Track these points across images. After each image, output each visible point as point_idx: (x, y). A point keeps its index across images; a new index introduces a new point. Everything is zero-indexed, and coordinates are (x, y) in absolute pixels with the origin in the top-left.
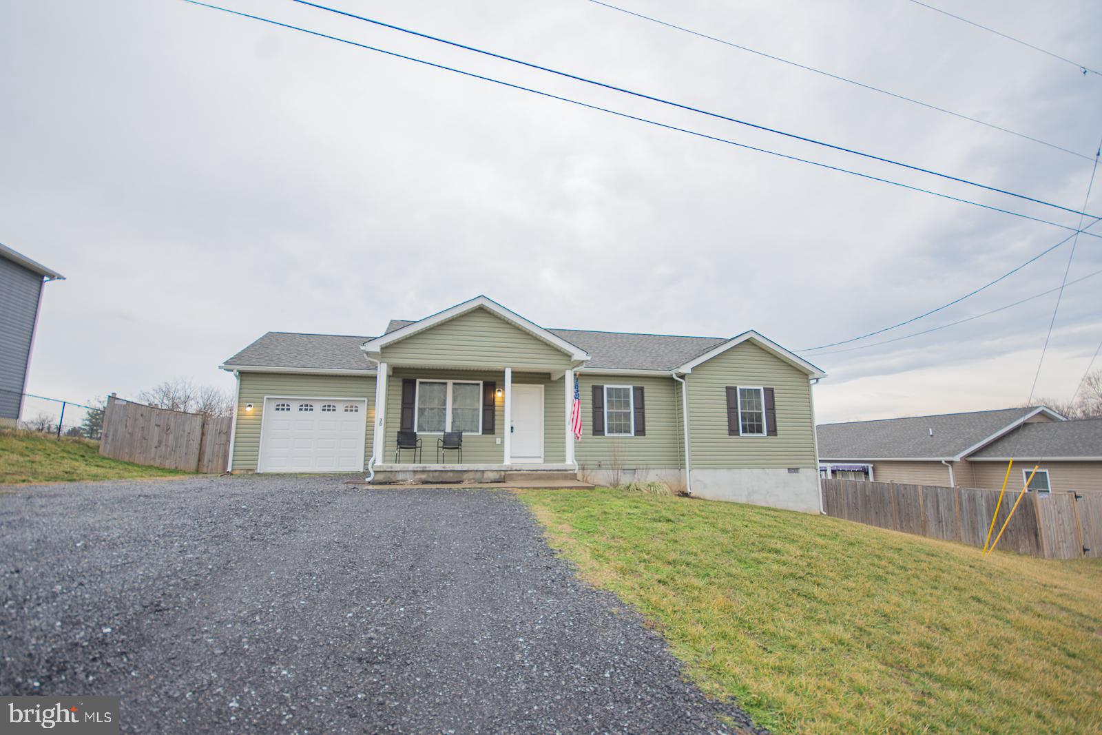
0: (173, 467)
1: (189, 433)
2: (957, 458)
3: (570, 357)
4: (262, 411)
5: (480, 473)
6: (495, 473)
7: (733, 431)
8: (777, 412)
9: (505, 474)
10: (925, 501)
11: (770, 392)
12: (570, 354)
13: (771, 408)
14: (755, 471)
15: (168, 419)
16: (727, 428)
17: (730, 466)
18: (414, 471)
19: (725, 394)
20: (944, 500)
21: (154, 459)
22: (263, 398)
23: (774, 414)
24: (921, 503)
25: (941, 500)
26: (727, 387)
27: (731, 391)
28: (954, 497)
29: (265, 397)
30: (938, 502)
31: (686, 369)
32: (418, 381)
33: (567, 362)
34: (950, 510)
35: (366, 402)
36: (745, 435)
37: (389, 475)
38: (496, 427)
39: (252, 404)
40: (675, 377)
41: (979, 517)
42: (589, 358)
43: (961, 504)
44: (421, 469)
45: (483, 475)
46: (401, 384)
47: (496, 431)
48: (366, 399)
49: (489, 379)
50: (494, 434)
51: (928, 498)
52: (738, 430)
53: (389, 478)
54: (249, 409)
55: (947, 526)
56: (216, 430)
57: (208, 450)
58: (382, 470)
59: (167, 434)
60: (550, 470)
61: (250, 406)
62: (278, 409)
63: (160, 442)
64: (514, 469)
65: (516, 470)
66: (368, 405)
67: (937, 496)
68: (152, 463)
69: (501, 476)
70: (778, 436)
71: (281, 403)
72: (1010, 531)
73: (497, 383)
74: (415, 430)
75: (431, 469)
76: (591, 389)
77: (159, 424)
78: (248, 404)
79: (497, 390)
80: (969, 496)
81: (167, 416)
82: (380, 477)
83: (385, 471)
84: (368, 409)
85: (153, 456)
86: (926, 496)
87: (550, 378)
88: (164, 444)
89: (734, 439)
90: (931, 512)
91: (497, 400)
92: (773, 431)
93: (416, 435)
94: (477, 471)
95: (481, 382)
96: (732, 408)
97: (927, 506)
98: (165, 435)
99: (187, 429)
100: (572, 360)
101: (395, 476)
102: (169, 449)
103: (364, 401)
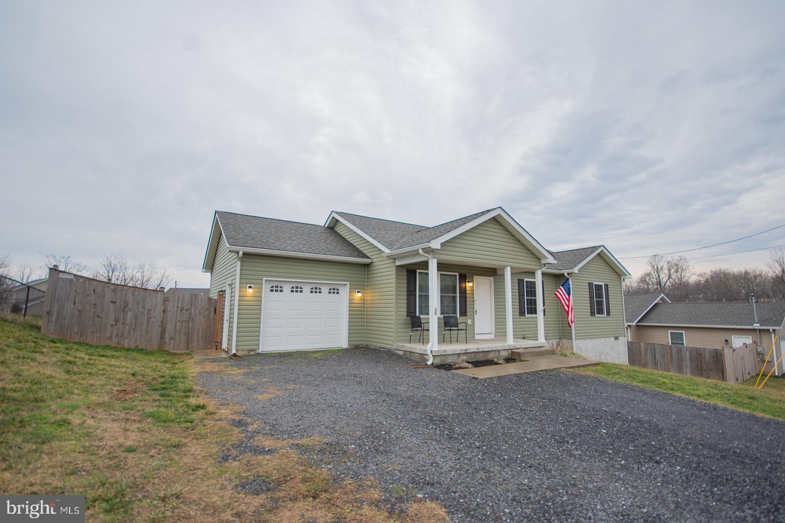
0: (133, 346)
1: (150, 310)
2: (634, 324)
3: (540, 259)
4: (261, 293)
5: (497, 353)
6: (506, 352)
7: (592, 314)
8: (610, 300)
9: (512, 352)
10: (646, 352)
11: (606, 286)
12: (540, 258)
13: (607, 298)
14: (602, 339)
15: (126, 295)
16: (590, 311)
17: (592, 337)
18: (458, 354)
19: (588, 288)
20: (660, 352)
21: (110, 338)
22: (262, 280)
23: (609, 301)
24: (643, 352)
25: (657, 352)
26: (589, 283)
27: (590, 285)
28: (667, 350)
29: (264, 279)
30: (655, 353)
31: (576, 270)
32: (418, 271)
33: (539, 264)
34: (663, 357)
35: (348, 285)
36: (598, 316)
37: (444, 358)
38: (468, 310)
39: (252, 286)
40: (566, 274)
41: (684, 362)
42: (556, 262)
43: (671, 355)
44: (464, 352)
45: (499, 354)
46: (405, 273)
47: (468, 314)
48: (348, 283)
49: (463, 272)
50: (466, 316)
51: (648, 350)
52: (595, 313)
53: (443, 360)
54: (251, 290)
55: (661, 366)
56: (178, 307)
57: (169, 328)
58: (439, 354)
59: (124, 311)
60: (534, 347)
61: (250, 287)
62: (272, 291)
63: (117, 321)
64: (517, 348)
65: (518, 349)
66: (350, 288)
67: (655, 349)
68: (108, 342)
69: (509, 353)
70: (611, 316)
71: (274, 284)
72: (705, 370)
73: (467, 275)
74: (417, 315)
75: (471, 351)
76: (517, 281)
77: (115, 300)
78: (249, 285)
79: (467, 280)
80: (677, 350)
81: (124, 292)
82: (438, 361)
83: (442, 355)
84: (350, 292)
85: (108, 335)
86: (646, 349)
87: (496, 272)
88: (121, 322)
89: (593, 318)
90: (649, 358)
91: (468, 288)
92: (608, 313)
93: (420, 318)
94: (495, 351)
95: (457, 274)
96: (591, 297)
97: (647, 355)
98: (122, 312)
99: (148, 306)
100: (542, 263)
101: (447, 359)
102: (127, 327)
103: (347, 284)
